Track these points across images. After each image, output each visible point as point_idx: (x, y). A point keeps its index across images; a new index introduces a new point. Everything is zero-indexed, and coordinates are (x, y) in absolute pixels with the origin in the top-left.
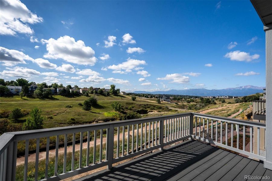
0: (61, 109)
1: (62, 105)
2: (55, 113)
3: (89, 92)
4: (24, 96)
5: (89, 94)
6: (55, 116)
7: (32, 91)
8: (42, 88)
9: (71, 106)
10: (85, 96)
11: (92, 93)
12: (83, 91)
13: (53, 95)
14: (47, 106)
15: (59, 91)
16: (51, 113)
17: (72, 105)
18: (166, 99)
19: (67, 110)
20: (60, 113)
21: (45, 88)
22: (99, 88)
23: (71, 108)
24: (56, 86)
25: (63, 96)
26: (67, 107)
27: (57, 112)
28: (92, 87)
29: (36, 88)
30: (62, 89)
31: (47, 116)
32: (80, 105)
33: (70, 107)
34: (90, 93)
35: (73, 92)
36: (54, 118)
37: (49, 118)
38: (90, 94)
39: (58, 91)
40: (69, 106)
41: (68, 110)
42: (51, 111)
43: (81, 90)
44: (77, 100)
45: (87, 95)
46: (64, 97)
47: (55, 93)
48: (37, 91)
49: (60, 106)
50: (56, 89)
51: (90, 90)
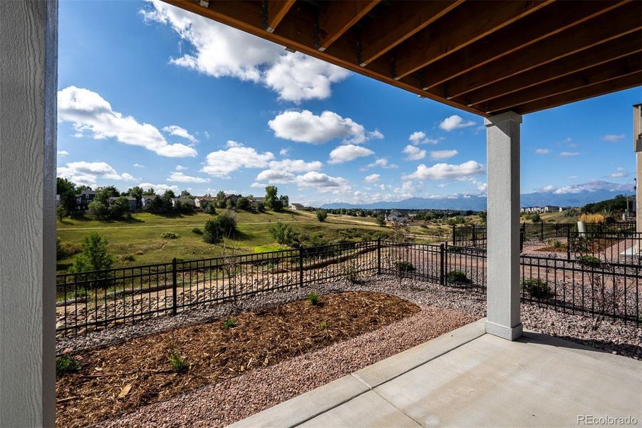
0: (153, 241)
1: (155, 234)
2: (140, 250)
3: (216, 204)
4: (67, 216)
5: (217, 209)
6: (141, 256)
7: (84, 205)
8: (107, 197)
9: (177, 235)
10: (207, 213)
11: (223, 206)
12: (202, 202)
13: (133, 212)
14: (119, 236)
15: (148, 202)
16: (129, 249)
17: (178, 232)
18: (399, 216)
19: (166, 243)
20: (152, 249)
21: (115, 198)
22: (240, 196)
23: (175, 240)
24: (138, 193)
25: (156, 214)
26: (166, 237)
27: (145, 247)
28: (222, 193)
29: (92, 196)
30: (153, 198)
31: (120, 256)
32: (197, 232)
33: (174, 237)
34: (218, 207)
35: (178, 204)
36: (138, 259)
37: (126, 259)
38: (220, 210)
39: (144, 204)
40: (170, 235)
41: (170, 243)
42: (131, 246)
43: (197, 200)
44: (189, 222)
45: (213, 212)
46: (159, 217)
47: (138, 207)
48: (95, 204)
49: (150, 235)
50: (139, 199)
51: (219, 199)
